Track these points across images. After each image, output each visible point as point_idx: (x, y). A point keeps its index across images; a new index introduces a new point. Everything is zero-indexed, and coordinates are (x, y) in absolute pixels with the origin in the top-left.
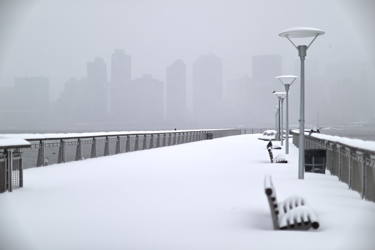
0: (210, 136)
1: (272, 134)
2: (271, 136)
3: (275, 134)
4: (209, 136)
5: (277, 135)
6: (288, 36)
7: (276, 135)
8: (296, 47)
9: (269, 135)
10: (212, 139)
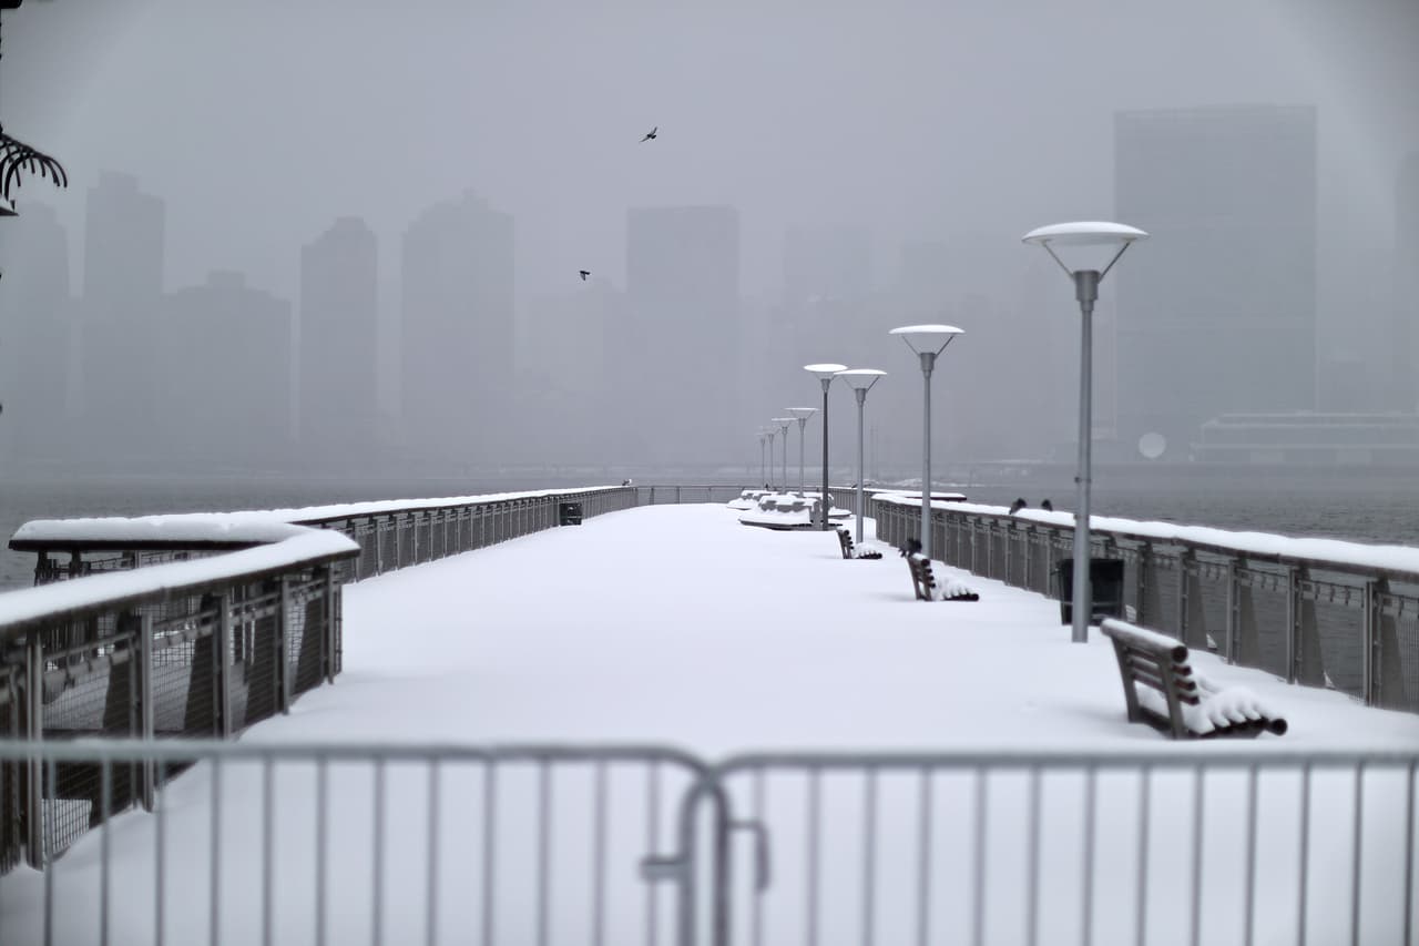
0: (573, 513)
1: (798, 507)
2: (792, 512)
3: (810, 508)
4: (569, 512)
5: (817, 510)
6: (1048, 243)
7: (813, 510)
8: (1071, 275)
9: (784, 509)
10: (580, 524)
